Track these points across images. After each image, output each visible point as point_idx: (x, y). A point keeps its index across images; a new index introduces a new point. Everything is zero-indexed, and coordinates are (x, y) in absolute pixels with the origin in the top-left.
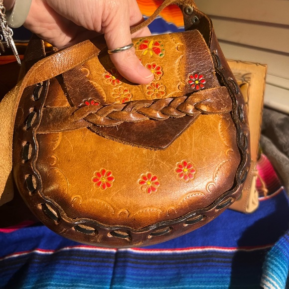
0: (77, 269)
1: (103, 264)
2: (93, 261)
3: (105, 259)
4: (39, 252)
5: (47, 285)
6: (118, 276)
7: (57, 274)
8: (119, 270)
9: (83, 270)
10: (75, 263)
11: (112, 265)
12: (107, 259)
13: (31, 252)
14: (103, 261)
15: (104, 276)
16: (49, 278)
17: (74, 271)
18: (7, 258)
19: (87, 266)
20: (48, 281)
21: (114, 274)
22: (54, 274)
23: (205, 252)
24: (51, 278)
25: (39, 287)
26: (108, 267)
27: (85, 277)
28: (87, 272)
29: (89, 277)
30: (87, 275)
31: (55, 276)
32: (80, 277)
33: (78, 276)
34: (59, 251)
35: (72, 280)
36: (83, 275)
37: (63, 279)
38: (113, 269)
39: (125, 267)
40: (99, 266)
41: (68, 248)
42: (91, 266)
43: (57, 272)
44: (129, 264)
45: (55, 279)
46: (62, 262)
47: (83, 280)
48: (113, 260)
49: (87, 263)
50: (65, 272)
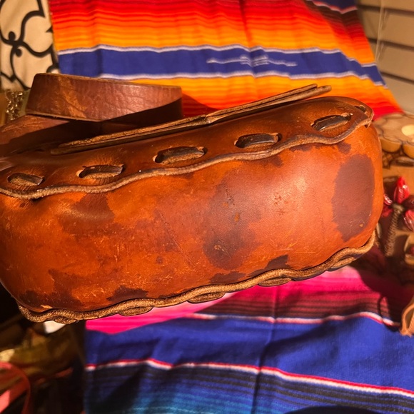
0: (204, 392)
1: (239, 388)
2: (225, 383)
3: (241, 382)
4: (152, 363)
5: (165, 411)
6: (260, 408)
7: (179, 397)
8: (261, 401)
9: (212, 393)
10: (201, 383)
11: (252, 391)
12: (244, 382)
13: (141, 362)
14: (239, 384)
15: (240, 405)
16: (167, 401)
17: (200, 394)
18: (110, 365)
19: (218, 388)
20: (167, 406)
21: (255, 404)
22: (174, 397)
23: (387, 396)
24: (170, 402)
25: (154, 411)
26: (246, 393)
27: (215, 403)
28: (217, 397)
29: (220, 404)
30: (218, 401)
31: (176, 400)
32: (209, 403)
33: (204, 402)
34: (179, 366)
35: (198, 407)
36: (213, 400)
37: (187, 405)
38: (252, 396)
39: (270, 397)
40: (233, 390)
41: (192, 365)
42: (222, 389)
43: (179, 395)
44: (277, 394)
45: (176, 403)
46: (185, 381)
47: (213, 408)
48: (253, 384)
49: (217, 385)
50: (189, 396)
